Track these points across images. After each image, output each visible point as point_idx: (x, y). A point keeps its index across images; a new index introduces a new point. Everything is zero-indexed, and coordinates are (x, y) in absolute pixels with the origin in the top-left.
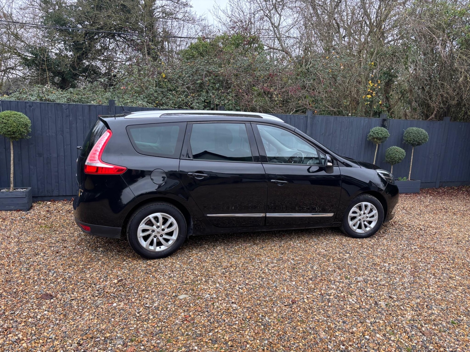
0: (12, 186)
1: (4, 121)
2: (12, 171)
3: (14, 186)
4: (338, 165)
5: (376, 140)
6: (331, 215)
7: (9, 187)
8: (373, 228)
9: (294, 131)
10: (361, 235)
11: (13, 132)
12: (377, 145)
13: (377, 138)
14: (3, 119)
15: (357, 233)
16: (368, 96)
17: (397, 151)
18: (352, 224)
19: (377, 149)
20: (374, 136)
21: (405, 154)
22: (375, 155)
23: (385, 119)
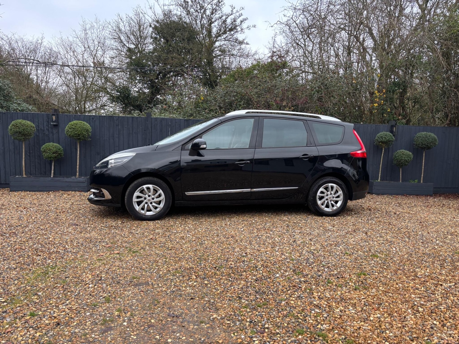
0: (78, 174)
1: (73, 127)
2: (78, 164)
5: (381, 143)
7: (76, 175)
11: (79, 135)
12: (383, 149)
13: (382, 142)
14: (73, 125)
16: (375, 104)
17: (403, 154)
19: (383, 152)
20: (379, 140)
21: (412, 157)
22: (382, 157)
23: (393, 125)
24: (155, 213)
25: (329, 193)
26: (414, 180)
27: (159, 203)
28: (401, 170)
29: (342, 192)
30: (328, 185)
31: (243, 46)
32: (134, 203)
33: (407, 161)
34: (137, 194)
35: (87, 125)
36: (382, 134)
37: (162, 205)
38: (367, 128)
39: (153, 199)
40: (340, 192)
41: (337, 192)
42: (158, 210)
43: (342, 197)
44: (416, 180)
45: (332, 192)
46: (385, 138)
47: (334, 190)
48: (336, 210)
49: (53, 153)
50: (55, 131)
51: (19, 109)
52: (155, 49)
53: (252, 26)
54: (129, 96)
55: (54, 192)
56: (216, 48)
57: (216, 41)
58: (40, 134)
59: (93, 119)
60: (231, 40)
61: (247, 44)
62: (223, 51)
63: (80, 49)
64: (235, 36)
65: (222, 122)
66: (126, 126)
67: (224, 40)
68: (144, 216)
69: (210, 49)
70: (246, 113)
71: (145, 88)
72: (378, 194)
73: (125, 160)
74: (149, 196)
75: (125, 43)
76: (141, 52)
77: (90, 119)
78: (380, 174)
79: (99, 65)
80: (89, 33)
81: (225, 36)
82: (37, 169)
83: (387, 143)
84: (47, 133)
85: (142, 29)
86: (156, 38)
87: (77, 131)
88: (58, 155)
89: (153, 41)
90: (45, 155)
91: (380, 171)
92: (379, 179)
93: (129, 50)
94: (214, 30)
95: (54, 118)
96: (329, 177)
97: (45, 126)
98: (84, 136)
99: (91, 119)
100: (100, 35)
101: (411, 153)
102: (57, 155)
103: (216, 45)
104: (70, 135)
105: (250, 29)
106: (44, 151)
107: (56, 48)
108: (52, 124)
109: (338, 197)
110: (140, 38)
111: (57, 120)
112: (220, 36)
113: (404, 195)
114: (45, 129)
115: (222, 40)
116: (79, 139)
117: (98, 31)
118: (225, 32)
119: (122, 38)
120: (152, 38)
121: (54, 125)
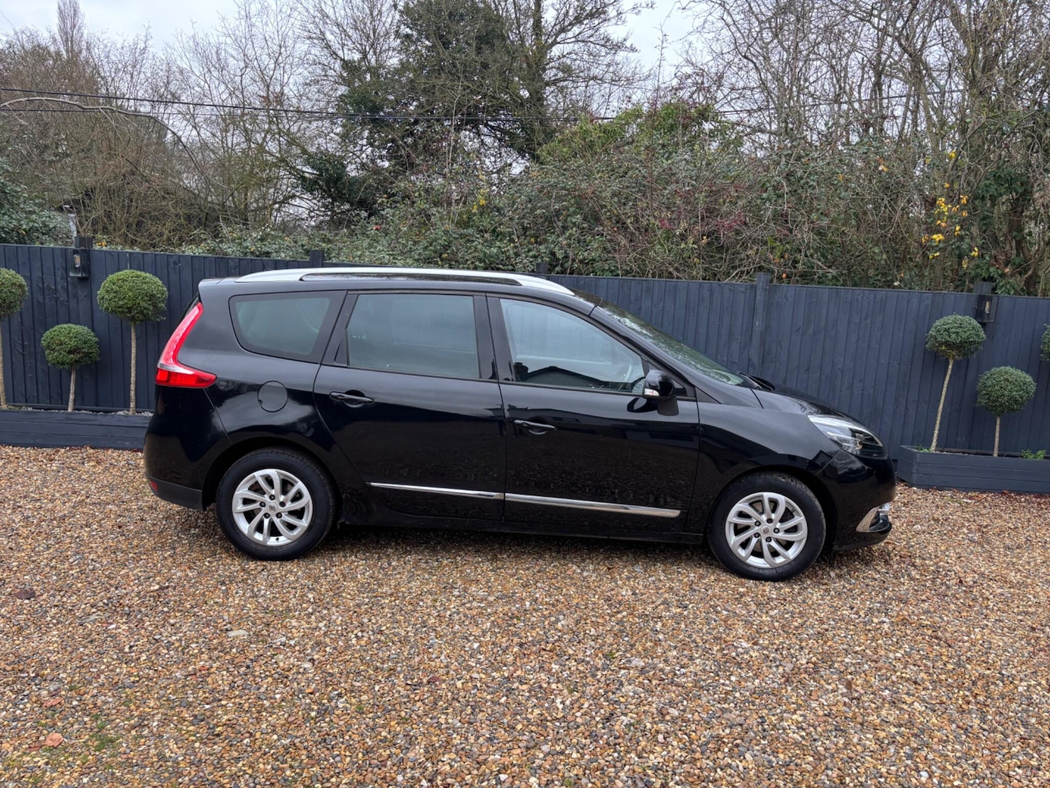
0: (132, 405)
1: (114, 287)
2: (133, 379)
3: (136, 406)
4: (696, 397)
5: (943, 348)
6: (673, 513)
7: (127, 406)
8: (795, 560)
9: (589, 316)
10: (761, 571)
11: (128, 308)
12: (952, 362)
13: (947, 344)
14: (114, 284)
15: (749, 565)
16: (935, 236)
17: (1007, 380)
18: (735, 543)
19: (949, 372)
20: (939, 339)
21: (1032, 388)
22: (945, 386)
23: (984, 296)
26: (1034, 452)
28: (998, 422)
31: (620, 56)
33: (1016, 401)
35: (155, 284)
36: (949, 320)
38: (908, 301)
44: (1039, 452)
46: (957, 333)
49: (70, 352)
50: (81, 294)
51: (24, 227)
52: (404, 67)
53: (644, 5)
54: (339, 179)
55: (71, 449)
56: (551, 59)
57: (555, 43)
58: (47, 301)
59: (175, 263)
60: (592, 39)
61: (633, 50)
62: (567, 70)
63: (234, 65)
64: (602, 30)
67: (573, 39)
69: (536, 65)
71: (381, 157)
72: (927, 488)
75: (336, 46)
76: (374, 71)
77: (169, 265)
78: (936, 432)
79: (274, 103)
80: (256, 24)
81: (576, 30)
82: (40, 386)
83: (963, 347)
84: (63, 297)
85: (375, 13)
86: (408, 36)
87: (124, 298)
88: (82, 358)
89: (402, 43)
90: (51, 357)
91: (938, 422)
92: (934, 444)
93: (346, 65)
94: (549, 16)
95: (78, 259)
97: (58, 279)
98: (142, 312)
99: (172, 265)
100: (283, 29)
101: (1029, 379)
102: (79, 356)
103: (553, 54)
104: (107, 308)
105: (639, 11)
106: (48, 347)
107: (184, 59)
108: (71, 274)
110: (372, 40)
111: (86, 268)
112: (563, 30)
113: (1003, 494)
114: (59, 287)
115: (569, 41)
116: (133, 318)
117: (279, 18)
118: (578, 20)
119: (329, 36)
120: (397, 34)
121: (79, 278)
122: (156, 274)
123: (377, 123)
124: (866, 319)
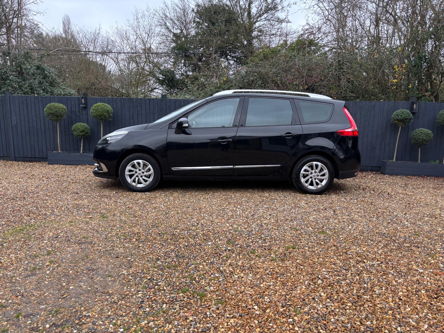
1: (96, 108)
5: (397, 122)
11: (100, 115)
12: (400, 127)
13: (397, 120)
16: (394, 81)
17: (421, 132)
19: (400, 131)
20: (395, 118)
21: (432, 135)
22: (398, 136)
23: (413, 102)
24: (145, 186)
25: (313, 171)
26: (435, 161)
27: (149, 177)
28: (420, 150)
29: (327, 170)
30: (313, 163)
31: (284, 25)
32: (126, 176)
33: (425, 140)
34: (129, 167)
35: (109, 107)
36: (399, 111)
37: (151, 179)
38: (384, 105)
39: (143, 173)
40: (326, 171)
41: (322, 170)
42: (147, 183)
43: (327, 176)
44: (437, 161)
45: (317, 171)
46: (401, 115)
47: (319, 168)
48: (321, 188)
49: (81, 132)
50: (84, 113)
51: (63, 93)
52: (197, 34)
53: (292, 4)
54: (172, 79)
55: (82, 165)
56: (256, 28)
57: (257, 21)
58: (73, 116)
60: (272, 19)
61: (288, 22)
62: (260, 31)
63: (132, 38)
64: (276, 15)
65: (208, 102)
66: (144, 107)
67: (264, 19)
68: (135, 188)
69: (249, 30)
70: (233, 93)
71: (189, 71)
72: (392, 175)
73: (120, 137)
74: (140, 170)
75: (170, 28)
76: (186, 37)
77: (113, 101)
78: (395, 154)
79: (148, 51)
80: (141, 21)
81: (265, 15)
82: (71, 146)
83: (404, 121)
84: (78, 114)
85: (186, 14)
86: (198, 22)
87: (99, 112)
88: (85, 134)
89: (196, 25)
90: (75, 133)
91: (396, 150)
92: (394, 159)
93: (175, 35)
94: (254, 11)
95: (83, 101)
96: (313, 155)
97: (76, 108)
98: (105, 117)
100: (151, 23)
101: (430, 132)
102: (84, 133)
103: (256, 26)
104: (93, 116)
105: (291, 6)
106: (74, 130)
107: (114, 37)
108: (81, 106)
109: (324, 175)
110: (185, 24)
111: (86, 103)
112: (260, 16)
114: (77, 111)
115: (262, 20)
116: (102, 119)
117: (149, 19)
118: (266, 11)
119: (168, 24)
120: (194, 22)
121: (83, 107)
122: (108, 104)
123: (187, 57)
124: (367, 113)
